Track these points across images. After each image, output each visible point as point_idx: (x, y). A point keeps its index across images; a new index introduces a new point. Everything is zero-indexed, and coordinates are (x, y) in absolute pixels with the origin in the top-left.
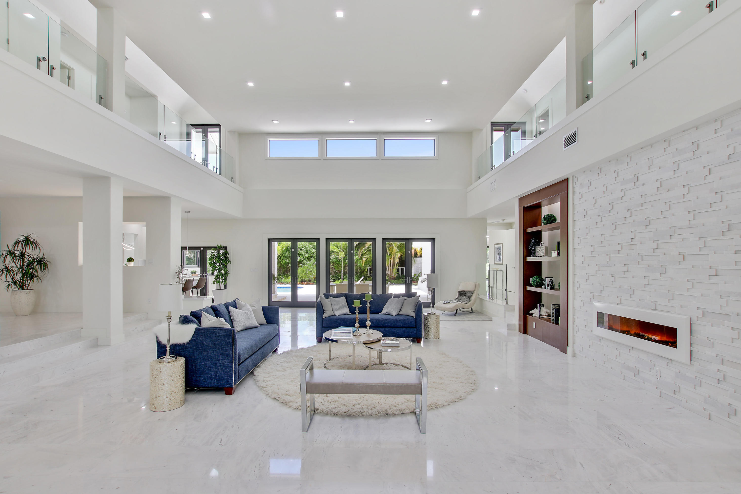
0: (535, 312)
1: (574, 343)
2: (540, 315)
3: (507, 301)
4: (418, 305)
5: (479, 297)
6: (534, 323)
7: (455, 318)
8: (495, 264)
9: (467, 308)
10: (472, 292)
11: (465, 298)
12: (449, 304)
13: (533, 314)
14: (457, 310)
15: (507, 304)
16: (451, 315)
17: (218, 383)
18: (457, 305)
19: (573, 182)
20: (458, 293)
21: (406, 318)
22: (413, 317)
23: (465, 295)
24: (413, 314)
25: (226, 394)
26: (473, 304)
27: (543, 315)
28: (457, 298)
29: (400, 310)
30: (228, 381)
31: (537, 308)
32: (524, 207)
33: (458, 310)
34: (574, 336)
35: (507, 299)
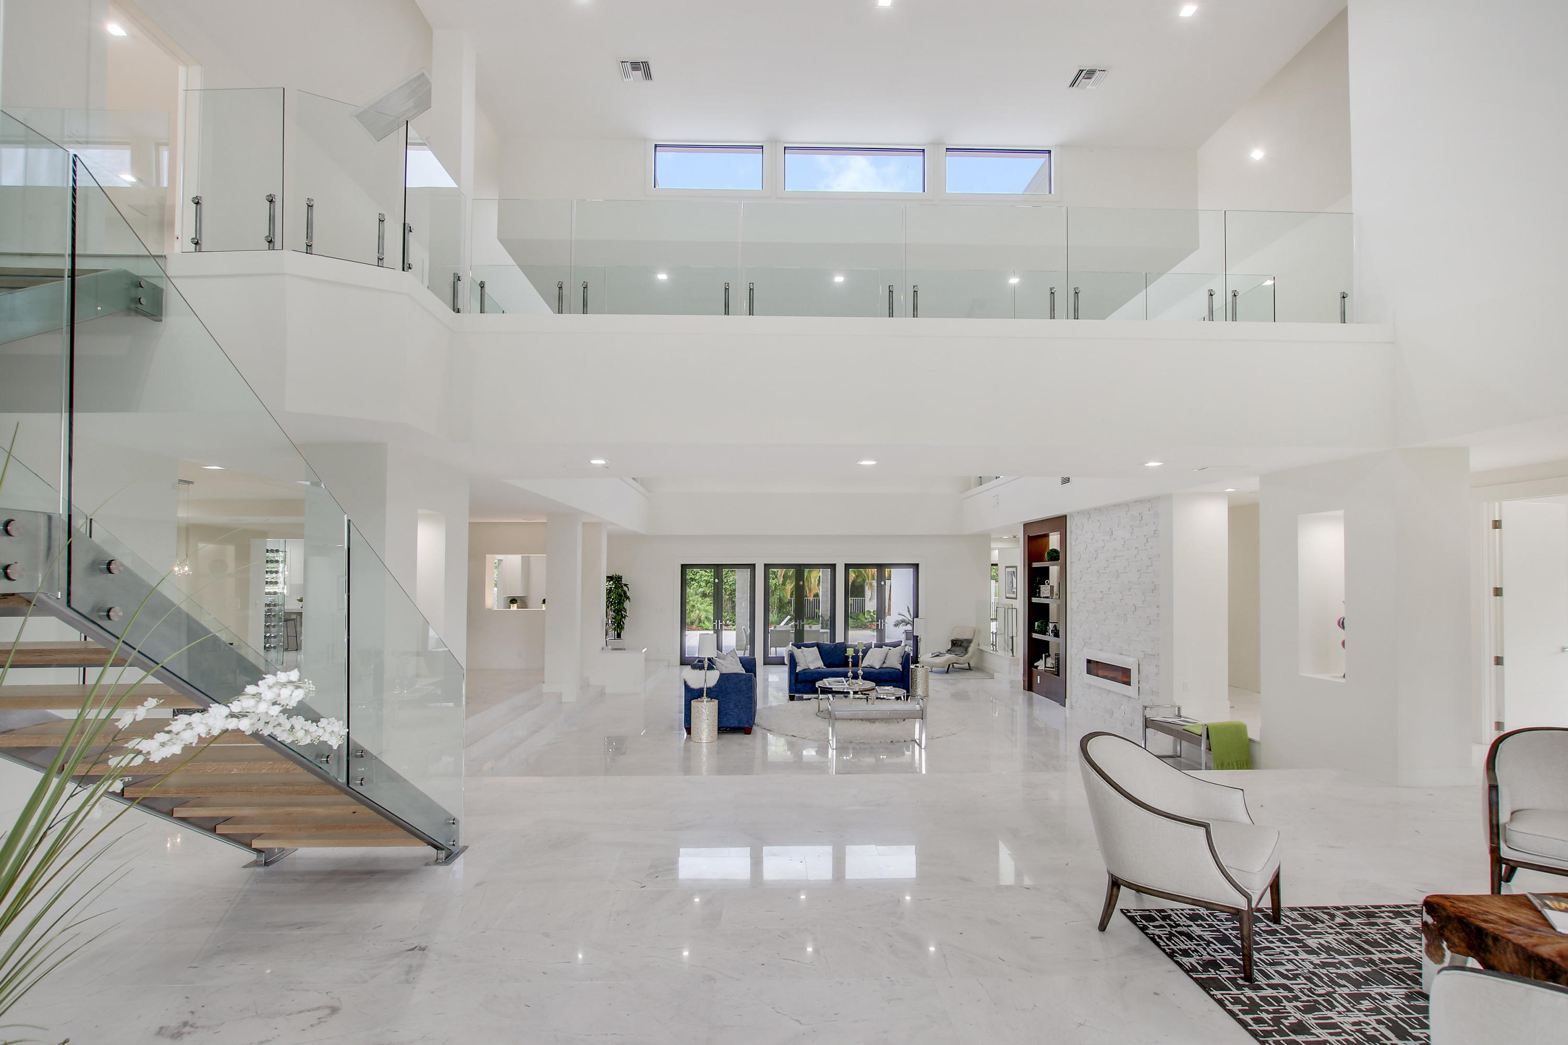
0: (1040, 664)
1: (1071, 694)
2: (1045, 667)
3: (1013, 653)
4: (905, 656)
5: (980, 648)
6: (1039, 677)
7: (947, 676)
8: (1007, 598)
9: (962, 662)
10: (969, 641)
11: (960, 650)
12: (938, 657)
13: (1037, 666)
14: (949, 665)
15: (1013, 656)
16: (941, 673)
17: (739, 723)
18: (948, 660)
19: (1070, 522)
20: (951, 643)
21: (891, 670)
22: (899, 669)
23: (961, 646)
24: (900, 667)
25: (746, 734)
26: (970, 656)
27: (1049, 668)
28: (949, 650)
29: (884, 663)
30: (748, 722)
31: (1042, 659)
32: (1028, 536)
33: (951, 666)
34: (1071, 686)
35: (1012, 650)
